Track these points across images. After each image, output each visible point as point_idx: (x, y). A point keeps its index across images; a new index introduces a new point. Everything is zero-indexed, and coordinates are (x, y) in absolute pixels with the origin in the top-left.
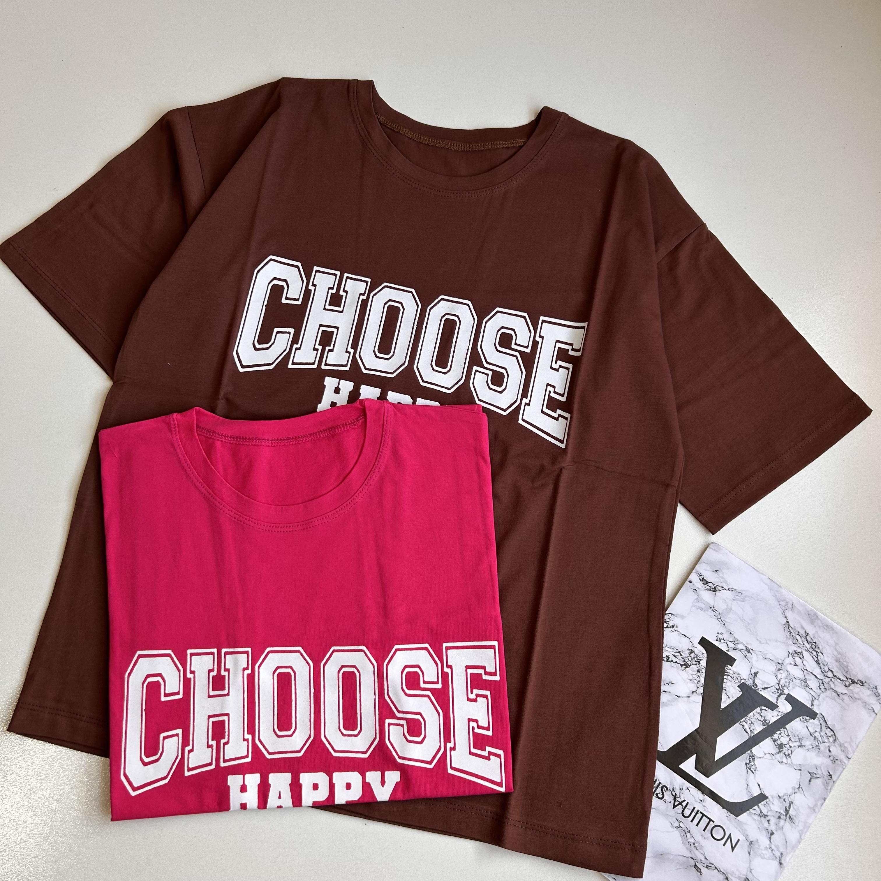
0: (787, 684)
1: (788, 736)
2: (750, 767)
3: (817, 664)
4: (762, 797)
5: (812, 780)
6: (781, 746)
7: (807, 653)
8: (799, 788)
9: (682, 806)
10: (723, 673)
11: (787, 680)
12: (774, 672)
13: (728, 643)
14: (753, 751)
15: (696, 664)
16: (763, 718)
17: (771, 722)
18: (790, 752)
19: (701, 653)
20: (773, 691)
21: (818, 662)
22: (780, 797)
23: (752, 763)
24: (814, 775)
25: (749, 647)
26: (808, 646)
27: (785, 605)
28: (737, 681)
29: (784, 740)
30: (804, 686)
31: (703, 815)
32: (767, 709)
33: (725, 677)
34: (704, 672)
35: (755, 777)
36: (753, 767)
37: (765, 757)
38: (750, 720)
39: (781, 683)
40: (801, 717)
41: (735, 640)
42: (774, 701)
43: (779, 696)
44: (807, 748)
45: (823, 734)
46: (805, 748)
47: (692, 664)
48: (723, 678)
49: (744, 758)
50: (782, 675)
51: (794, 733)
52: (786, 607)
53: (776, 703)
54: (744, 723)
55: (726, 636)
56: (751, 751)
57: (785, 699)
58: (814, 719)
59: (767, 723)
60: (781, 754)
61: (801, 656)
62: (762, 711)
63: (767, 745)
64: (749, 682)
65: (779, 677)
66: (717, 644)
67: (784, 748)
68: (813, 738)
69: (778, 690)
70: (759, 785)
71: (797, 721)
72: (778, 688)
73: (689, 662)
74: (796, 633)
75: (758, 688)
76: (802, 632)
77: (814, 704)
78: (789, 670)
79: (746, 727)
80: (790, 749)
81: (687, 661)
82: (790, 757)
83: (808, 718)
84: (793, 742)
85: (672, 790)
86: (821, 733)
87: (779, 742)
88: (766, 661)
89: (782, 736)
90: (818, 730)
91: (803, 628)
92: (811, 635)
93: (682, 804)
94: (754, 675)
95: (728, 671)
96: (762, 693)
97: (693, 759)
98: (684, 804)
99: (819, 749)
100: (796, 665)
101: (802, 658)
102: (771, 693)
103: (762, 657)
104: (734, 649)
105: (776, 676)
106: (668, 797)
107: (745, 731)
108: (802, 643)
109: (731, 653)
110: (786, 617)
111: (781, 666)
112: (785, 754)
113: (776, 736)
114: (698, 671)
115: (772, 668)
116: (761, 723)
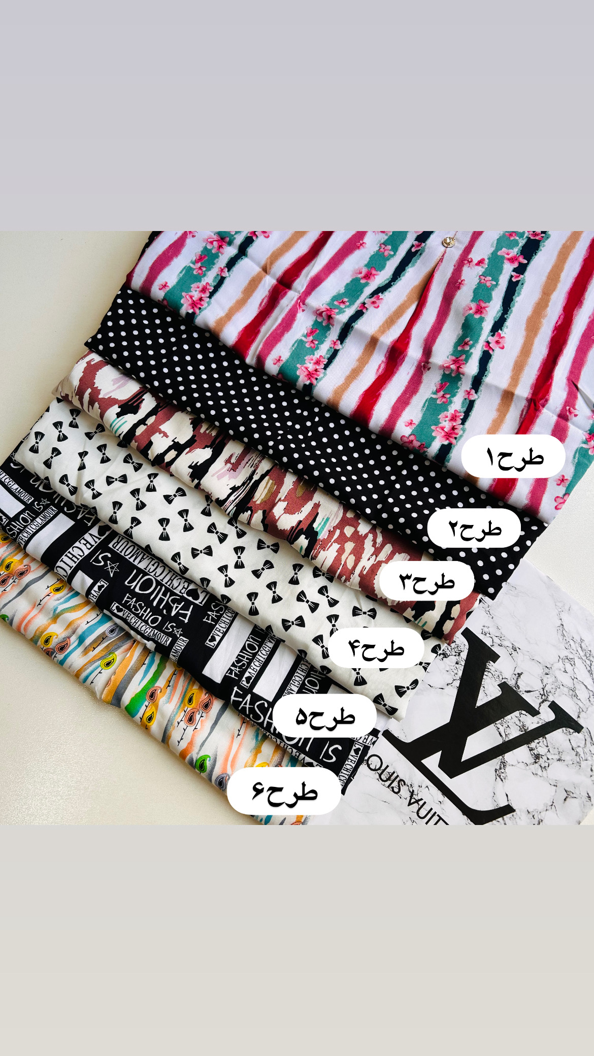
0: (553, 691)
1: (547, 746)
2: (499, 774)
3: (589, 674)
4: (508, 810)
5: (568, 799)
6: (537, 757)
7: (580, 661)
8: (552, 805)
9: (419, 805)
10: (482, 669)
11: (553, 686)
12: (540, 676)
13: (494, 638)
14: (505, 757)
15: (455, 655)
16: (521, 723)
17: (530, 729)
18: (547, 765)
19: (463, 644)
20: (537, 696)
21: (590, 672)
22: (529, 812)
23: (503, 771)
24: (571, 794)
25: (517, 645)
26: (582, 654)
27: (562, 607)
28: (497, 679)
29: (542, 750)
30: (572, 695)
31: (440, 818)
32: (527, 714)
33: (485, 673)
34: (463, 664)
35: (503, 786)
36: (502, 775)
37: (519, 765)
38: (507, 723)
39: (546, 689)
40: (564, 729)
41: (502, 636)
42: (535, 705)
43: (543, 702)
44: (566, 763)
45: (587, 750)
46: (564, 763)
47: (451, 654)
48: (483, 674)
49: (495, 763)
50: (549, 680)
51: (554, 744)
52: (563, 608)
53: (538, 709)
54: (499, 726)
55: (493, 631)
56: (503, 757)
57: (549, 706)
58: (579, 733)
59: (525, 729)
60: (537, 765)
61: (572, 663)
62: (522, 715)
63: (522, 753)
64: (511, 683)
65: (545, 682)
66: (481, 637)
67: (541, 759)
68: (575, 753)
69: (542, 695)
70: (507, 795)
71: (559, 732)
72: (542, 693)
73: (448, 652)
74: (570, 638)
75: (520, 690)
76: (577, 638)
77: (580, 716)
78: (557, 676)
79: (502, 730)
80: (547, 761)
81: (445, 650)
82: (546, 770)
83: (572, 731)
84: (551, 754)
85: (410, 786)
86: (584, 749)
87: (536, 752)
88: (533, 662)
89: (539, 746)
90: (582, 745)
91: (578, 633)
92: (587, 641)
93: (419, 802)
94: (517, 675)
95: (489, 667)
96: (523, 696)
97: (437, 756)
98: (421, 803)
99: (580, 766)
100: (565, 672)
101: (573, 665)
102: (534, 698)
103: (529, 658)
104: (499, 645)
105: (542, 680)
106: (405, 792)
107: (500, 734)
108: (575, 649)
109: (496, 649)
110: (561, 619)
111: (549, 671)
112: (540, 766)
113: (533, 745)
114: (457, 663)
115: (539, 671)
116: (519, 728)
